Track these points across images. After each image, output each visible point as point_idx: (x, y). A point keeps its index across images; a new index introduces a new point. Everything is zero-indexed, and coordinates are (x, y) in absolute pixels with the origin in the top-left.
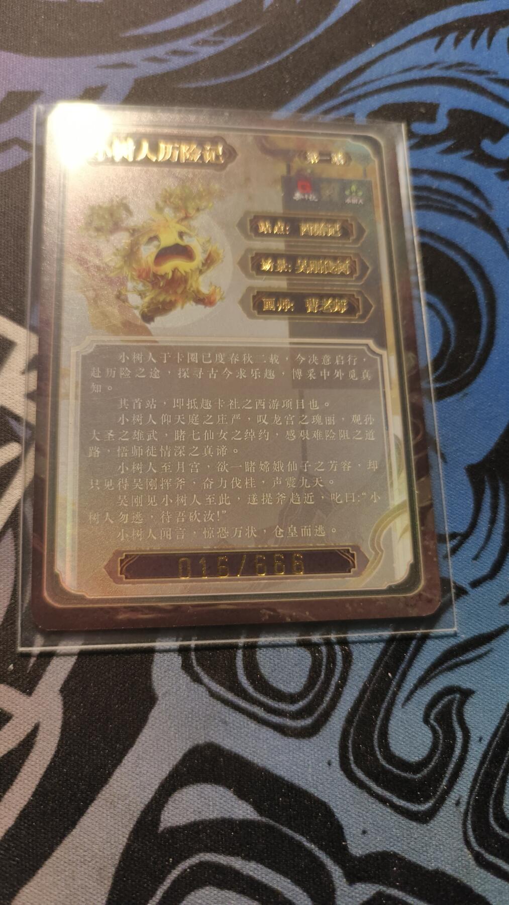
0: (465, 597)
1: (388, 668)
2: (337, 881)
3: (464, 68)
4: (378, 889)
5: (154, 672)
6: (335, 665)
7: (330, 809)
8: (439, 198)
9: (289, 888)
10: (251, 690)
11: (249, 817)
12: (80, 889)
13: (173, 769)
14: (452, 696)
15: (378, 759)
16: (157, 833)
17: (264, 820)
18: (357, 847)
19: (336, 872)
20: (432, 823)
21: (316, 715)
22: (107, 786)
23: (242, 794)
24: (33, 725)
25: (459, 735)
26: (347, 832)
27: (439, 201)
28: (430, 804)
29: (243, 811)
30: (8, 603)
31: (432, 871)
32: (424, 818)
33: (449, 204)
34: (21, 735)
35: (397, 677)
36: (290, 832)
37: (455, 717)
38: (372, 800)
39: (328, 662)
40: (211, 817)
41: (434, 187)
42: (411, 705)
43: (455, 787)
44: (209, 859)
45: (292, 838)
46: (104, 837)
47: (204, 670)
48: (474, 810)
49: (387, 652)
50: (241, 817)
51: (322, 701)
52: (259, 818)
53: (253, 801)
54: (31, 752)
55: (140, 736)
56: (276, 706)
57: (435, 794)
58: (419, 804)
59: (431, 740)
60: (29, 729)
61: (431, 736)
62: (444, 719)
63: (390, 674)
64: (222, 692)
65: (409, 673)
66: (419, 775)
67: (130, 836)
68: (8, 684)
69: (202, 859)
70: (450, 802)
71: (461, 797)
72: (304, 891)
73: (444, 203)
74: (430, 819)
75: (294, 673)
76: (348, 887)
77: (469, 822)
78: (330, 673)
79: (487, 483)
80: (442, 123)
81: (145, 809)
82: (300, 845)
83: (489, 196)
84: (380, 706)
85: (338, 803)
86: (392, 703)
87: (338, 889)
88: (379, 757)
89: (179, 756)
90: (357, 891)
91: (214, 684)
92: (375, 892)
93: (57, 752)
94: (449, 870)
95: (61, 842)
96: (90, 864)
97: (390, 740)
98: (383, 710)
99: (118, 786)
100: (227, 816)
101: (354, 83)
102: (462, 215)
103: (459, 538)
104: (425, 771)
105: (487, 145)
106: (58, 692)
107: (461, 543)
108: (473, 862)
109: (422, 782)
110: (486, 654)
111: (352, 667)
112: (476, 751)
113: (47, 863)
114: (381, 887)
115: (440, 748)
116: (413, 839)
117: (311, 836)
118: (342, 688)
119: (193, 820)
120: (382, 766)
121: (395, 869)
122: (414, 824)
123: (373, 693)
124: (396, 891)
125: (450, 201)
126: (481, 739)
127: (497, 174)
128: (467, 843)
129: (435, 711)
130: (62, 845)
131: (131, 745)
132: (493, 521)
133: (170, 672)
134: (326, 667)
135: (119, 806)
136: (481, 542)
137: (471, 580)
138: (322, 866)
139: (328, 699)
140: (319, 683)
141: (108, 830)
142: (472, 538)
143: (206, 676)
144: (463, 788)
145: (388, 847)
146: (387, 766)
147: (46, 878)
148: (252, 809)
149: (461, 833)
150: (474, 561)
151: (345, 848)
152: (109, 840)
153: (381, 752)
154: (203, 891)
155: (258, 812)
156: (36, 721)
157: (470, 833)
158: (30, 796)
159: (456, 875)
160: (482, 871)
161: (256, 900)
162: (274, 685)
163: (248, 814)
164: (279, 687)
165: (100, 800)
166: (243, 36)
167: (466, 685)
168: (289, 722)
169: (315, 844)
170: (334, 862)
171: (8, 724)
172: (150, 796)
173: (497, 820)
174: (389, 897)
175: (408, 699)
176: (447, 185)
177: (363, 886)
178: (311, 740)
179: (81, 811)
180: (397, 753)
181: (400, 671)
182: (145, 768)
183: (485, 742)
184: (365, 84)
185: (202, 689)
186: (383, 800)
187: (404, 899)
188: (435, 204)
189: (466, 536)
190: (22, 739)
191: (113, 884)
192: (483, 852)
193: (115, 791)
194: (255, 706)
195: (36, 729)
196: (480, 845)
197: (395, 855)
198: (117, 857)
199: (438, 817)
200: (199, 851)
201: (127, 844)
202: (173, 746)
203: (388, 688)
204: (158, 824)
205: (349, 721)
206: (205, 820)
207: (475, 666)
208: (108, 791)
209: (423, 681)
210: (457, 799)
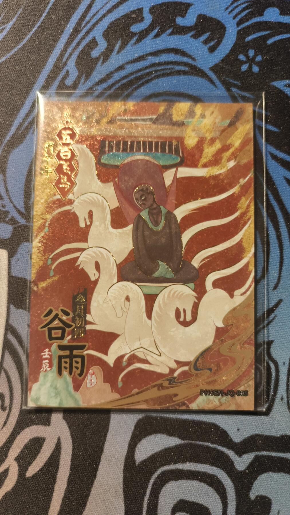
2: (233, 457)
4: (255, 454)
7: (217, 425)
8: (162, 67)
9: (210, 469)
11: (178, 443)
12: (110, 504)
13: (132, 434)
16: (136, 466)
17: (186, 442)
18: (237, 438)
19: (231, 453)
20: (271, 414)
22: (104, 453)
23: (170, 434)
24: (57, 438)
25: (272, 365)
26: (229, 433)
27: (163, 70)
28: (267, 405)
29: (174, 441)
31: (280, 436)
32: (266, 413)
33: (170, 69)
34: (53, 445)
36: (201, 443)
37: (266, 357)
40: (159, 449)
41: (157, 62)
43: (278, 391)
44: (166, 469)
45: (203, 445)
46: (112, 477)
50: (174, 444)
52: (183, 442)
53: (177, 435)
54: (61, 451)
55: (110, 425)
57: (268, 399)
58: (262, 407)
60: (55, 441)
67: (124, 472)
68: (37, 424)
69: (163, 470)
70: (278, 400)
71: (282, 396)
72: (218, 467)
73: (166, 69)
74: (269, 412)
76: (239, 458)
80: (148, 19)
81: (126, 457)
82: (208, 447)
83: (191, 53)
85: (220, 421)
87: (235, 461)
89: (133, 428)
90: (244, 459)
92: (254, 456)
93: (73, 446)
95: (92, 486)
96: (110, 491)
99: (109, 452)
100: (167, 447)
101: (87, 18)
102: (179, 72)
105: (180, 21)
106: (63, 419)
110: (274, 319)
112: (284, 370)
113: (89, 498)
114: (256, 453)
116: (264, 424)
117: (212, 441)
119: (151, 454)
121: (260, 442)
122: (263, 417)
124: (265, 452)
125: (169, 66)
126: (284, 363)
127: (192, 36)
130: (93, 487)
131: (107, 431)
135: (113, 460)
138: (222, 453)
141: (112, 473)
144: (282, 391)
145: (253, 432)
147: (92, 505)
148: (178, 439)
151: (231, 440)
152: (114, 477)
154: (169, 484)
155: (182, 439)
156: (58, 436)
158: (69, 471)
161: (195, 480)
163: (177, 442)
165: (103, 461)
166: (14, 19)
169: (215, 444)
170: (228, 449)
171: (45, 443)
172: (126, 451)
174: (263, 456)
176: (164, 58)
177: (247, 455)
179: (96, 469)
182: (118, 439)
183: (287, 364)
184: (94, 15)
187: (270, 454)
188: (161, 72)
190: (54, 447)
191: (124, 496)
193: (108, 454)
195: (59, 439)
197: (257, 435)
198: (121, 484)
199: (274, 409)
200: (160, 467)
201: (124, 476)
202: (128, 424)
204: (135, 462)
206: (157, 452)
208: (105, 455)
210: (281, 397)
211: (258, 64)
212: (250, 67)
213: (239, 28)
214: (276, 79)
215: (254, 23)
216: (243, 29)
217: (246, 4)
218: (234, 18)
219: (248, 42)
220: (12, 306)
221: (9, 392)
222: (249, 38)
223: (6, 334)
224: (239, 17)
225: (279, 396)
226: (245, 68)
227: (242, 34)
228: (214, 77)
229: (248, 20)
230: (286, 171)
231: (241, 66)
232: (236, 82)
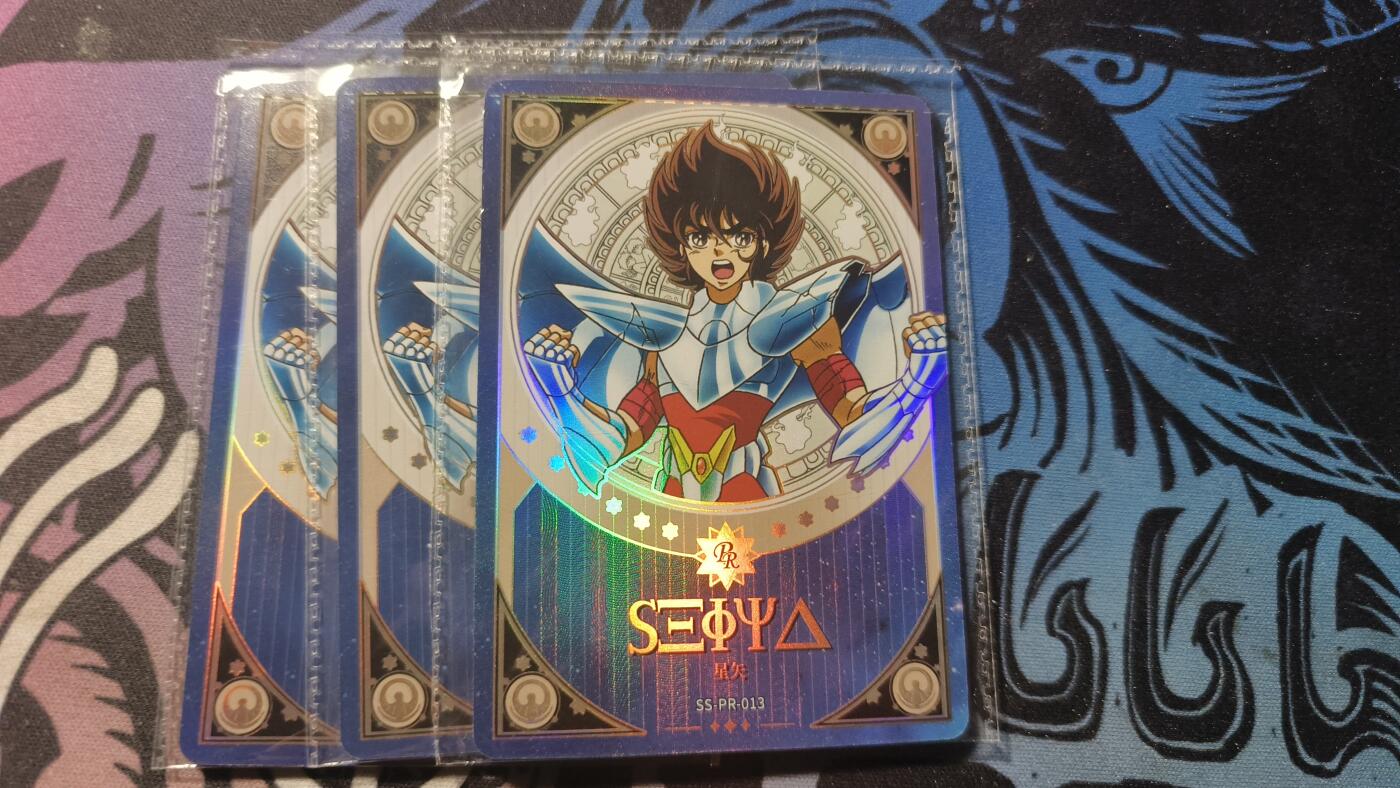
0: (1039, 480)
14: (1068, 594)
15: (1018, 695)
20: (1101, 735)
25: (1091, 631)
28: (1090, 716)
32: (1088, 734)
33: (839, 24)
35: (1003, 601)
37: (1079, 615)
38: (1027, 739)
41: (813, 10)
42: (1030, 624)
43: (1108, 686)
48: (1138, 703)
57: (1090, 703)
58: (1078, 721)
59: (1065, 649)
61: (1062, 645)
62: (1070, 623)
63: (994, 601)
65: (1014, 590)
66: (1067, 692)
70: (1109, 704)
71: (1118, 694)
73: (833, 24)
74: (1096, 731)
77: (1137, 716)
79: (1013, 344)
86: (1009, 630)
88: (1018, 692)
94: (1138, 776)
97: (1023, 670)
98: (1003, 641)
102: (858, 31)
103: (1007, 419)
104: (1072, 685)
107: (1011, 425)
108: (1156, 754)
109: (1072, 698)
110: (1085, 534)
112: (1116, 641)
115: (1077, 655)
116: (1086, 759)
120: (1026, 699)
122: (1082, 743)
125: (838, 19)
126: (1115, 625)
128: (1145, 739)
129: (1057, 618)
132: (1036, 384)
136: (1032, 413)
137: (1038, 459)
142: (1021, 414)
144: (1117, 684)
146: (1030, 697)
149: (1134, 731)
150: (1034, 437)
153: (1019, 686)
157: (1143, 727)
159: (1147, 777)
160: (1172, 761)
167: (1076, 578)
173: (1164, 702)
175: (1024, 618)
180: (1035, 680)
181: (1002, 593)
183: (1121, 627)
186: (1040, 735)
189: (1013, 414)
192: (1165, 741)
196: (1158, 735)
199: (1104, 725)
203: (999, 616)
207: (1080, 550)
209: (1031, 593)
210: (1114, 698)
211: (1015, 16)
212: (998, 23)
214: (1049, 47)
225: (1110, 696)
226: (987, 23)
228: (930, 42)
230: (1086, 229)
231: (979, 21)
232: (973, 53)
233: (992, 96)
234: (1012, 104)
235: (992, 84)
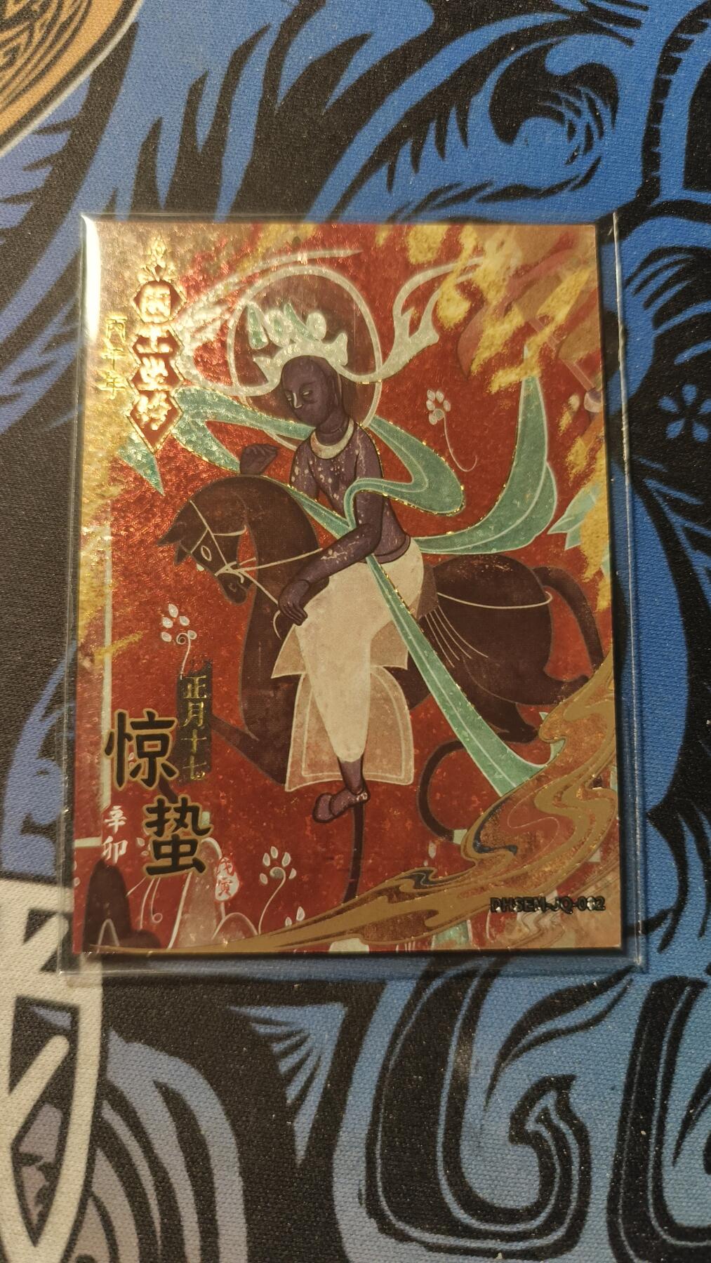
0: (705, 990)
1: (638, 1125)
3: (440, 199)
5: (348, 1250)
6: (568, 1149)
10: (474, 1223)
15: (664, 1240)
21: (568, 1221)
30: (137, 1240)
35: (654, 1132)
39: (559, 1150)
42: (682, 1159)
47: (408, 1223)
49: (629, 1105)
51: (570, 1201)
56: (515, 1230)
63: (643, 1133)
64: (440, 1241)
65: (667, 1120)
75: (521, 1181)
78: (566, 1161)
79: (684, 824)
84: (645, 1177)
86: (658, 1165)
88: (664, 1237)
91: (427, 1235)
97: (672, 1213)
98: (650, 1180)
103: (670, 916)
107: (676, 921)
111: (591, 1143)
118: (588, 1173)
120: (672, 1245)
123: (629, 1165)
133: (367, 1243)
134: (559, 1156)
139: (575, 1195)
140: (557, 1180)
142: (688, 909)
143: (413, 1229)
146: (679, 1242)
150: (704, 937)
153: (665, 1231)
162: (502, 1206)
164: (509, 1207)
168: (538, 1243)
175: (677, 1153)
178: (573, 1252)
180: (685, 1223)
181: (655, 1122)
185: (413, 1246)
189: (678, 909)
194: (488, 1241)
203: (647, 1151)
205: (612, 1210)
209: (688, 1124)
212: (688, 428)
213: (660, 331)
215: (694, 316)
216: (668, 332)
217: (676, 269)
218: (648, 304)
219: (682, 365)
220: (114, 1036)
221: (108, 1254)
222: (686, 356)
223: (97, 1108)
224: (660, 302)
226: (675, 429)
227: (667, 346)
229: (679, 311)
231: (665, 426)
232: (656, 466)
233: (676, 520)
234: (698, 528)
235: (677, 505)
